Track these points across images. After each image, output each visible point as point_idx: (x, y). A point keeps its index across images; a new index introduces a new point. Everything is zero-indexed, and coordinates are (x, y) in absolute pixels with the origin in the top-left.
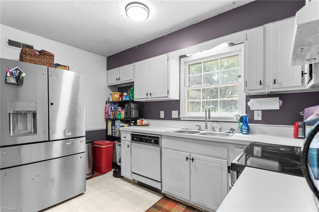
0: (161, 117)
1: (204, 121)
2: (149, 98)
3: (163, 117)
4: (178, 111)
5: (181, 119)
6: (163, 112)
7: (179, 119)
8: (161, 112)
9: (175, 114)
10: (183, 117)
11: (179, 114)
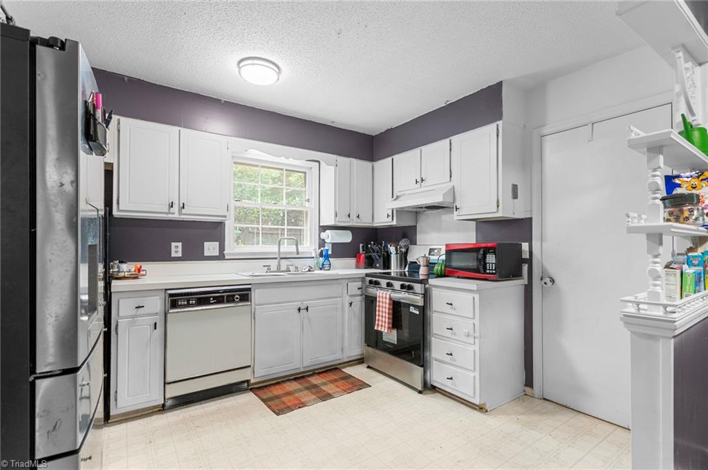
0: (173, 255)
1: (276, 258)
2: (174, 213)
3: (180, 254)
4: (218, 243)
5: (226, 257)
6: (180, 244)
7: (221, 257)
8: (173, 244)
9: (211, 248)
10: (230, 254)
11: (222, 248)
